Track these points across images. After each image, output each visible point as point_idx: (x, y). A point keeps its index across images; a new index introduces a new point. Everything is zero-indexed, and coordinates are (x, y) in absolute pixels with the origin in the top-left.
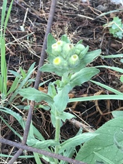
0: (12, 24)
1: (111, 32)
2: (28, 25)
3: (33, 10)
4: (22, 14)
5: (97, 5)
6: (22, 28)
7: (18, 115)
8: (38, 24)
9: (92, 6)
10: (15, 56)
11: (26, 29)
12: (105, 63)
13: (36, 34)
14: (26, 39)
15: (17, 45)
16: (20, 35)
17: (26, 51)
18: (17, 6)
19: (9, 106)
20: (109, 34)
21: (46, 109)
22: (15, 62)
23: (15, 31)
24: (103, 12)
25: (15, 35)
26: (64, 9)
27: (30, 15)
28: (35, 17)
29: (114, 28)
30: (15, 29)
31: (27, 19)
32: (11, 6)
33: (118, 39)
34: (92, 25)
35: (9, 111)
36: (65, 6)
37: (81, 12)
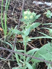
0: (8, 12)
2: (14, 12)
3: (17, 7)
4: (12, 9)
5: (41, 6)
6: (12, 14)
7: (10, 44)
8: (18, 12)
9: (40, 6)
10: (9, 24)
11: (14, 14)
12: (44, 27)
13: (17, 16)
14: (14, 17)
15: (10, 20)
16: (11, 16)
17: (14, 22)
19: (7, 41)
20: (46, 17)
21: (21, 42)
22: (9, 26)
23: (9, 15)
24: (44, 9)
27: (15, 9)
28: (17, 10)
30: (10, 14)
31: (14, 11)
32: (8, 6)
33: (49, 18)
34: (39, 13)
35: (7, 43)
36: (29, 6)
37: (35, 9)
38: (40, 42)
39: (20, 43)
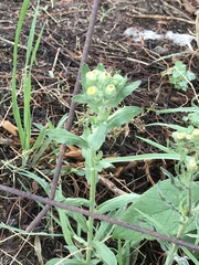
0: (38, 68)
1: (172, 81)
2: (58, 69)
3: (67, 50)
4: (51, 56)
5: (154, 46)
6: (51, 73)
7: (43, 180)
8: (72, 68)
9: (148, 48)
10: (40, 109)
11: (56, 75)
12: (161, 121)
13: (69, 81)
14: (56, 87)
15: (44, 94)
16: (48, 82)
17: (55, 103)
18: (45, 44)
19: (32, 170)
20: (169, 85)
21: (80, 174)
22: (40, 116)
23: (41, 77)
24: (162, 55)
25: (41, 82)
26: (108, 50)
27: (62, 57)
28: (69, 59)
29: (175, 76)
30: (42, 74)
31: (58, 62)
32: (37, 45)
33: (181, 91)
34: (146, 72)
35: (31, 175)
36: (111, 46)
37: (132, 55)
38: (147, 172)
39: (76, 177)
